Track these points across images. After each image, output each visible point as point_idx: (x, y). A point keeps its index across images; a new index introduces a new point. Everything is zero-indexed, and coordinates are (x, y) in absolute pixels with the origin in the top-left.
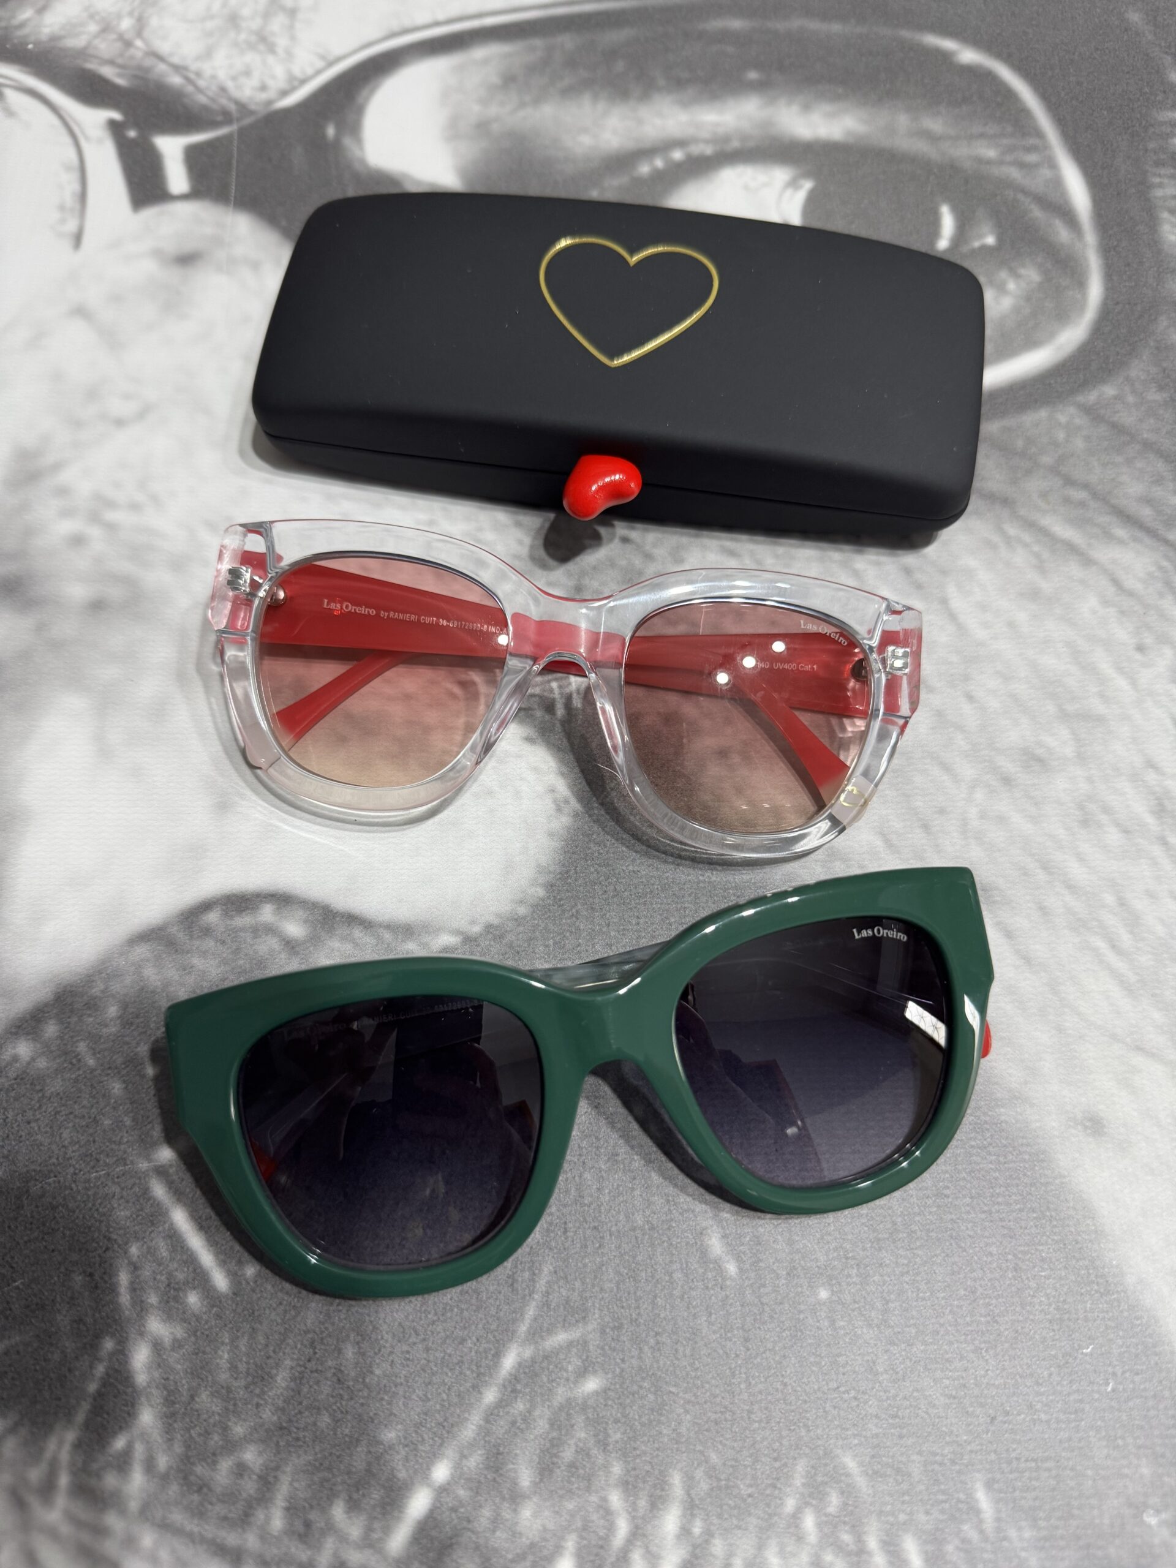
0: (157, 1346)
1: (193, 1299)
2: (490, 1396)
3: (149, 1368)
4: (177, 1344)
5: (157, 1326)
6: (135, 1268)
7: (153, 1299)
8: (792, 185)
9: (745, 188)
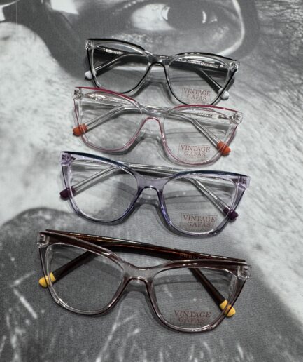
0: (18, 336)
1: (27, 322)
2: (110, 338)
3: (16, 343)
4: (24, 335)
5: (18, 331)
6: (11, 315)
7: (16, 323)
8: (164, 8)
9: (153, 10)
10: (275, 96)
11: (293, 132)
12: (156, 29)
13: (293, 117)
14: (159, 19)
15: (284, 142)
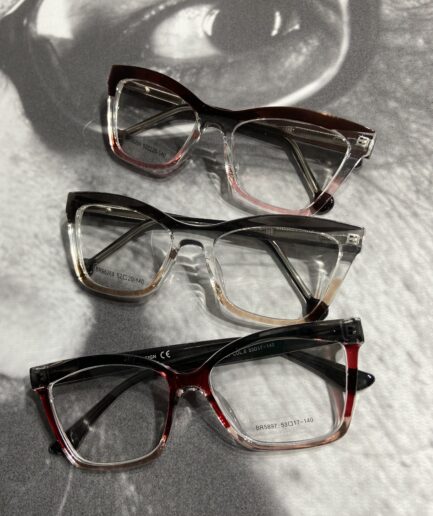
8: (210, 13)
9: (189, 18)
10: (384, 178)
11: (405, 254)
12: (189, 55)
13: (412, 221)
14: (196, 36)
15: (382, 273)
